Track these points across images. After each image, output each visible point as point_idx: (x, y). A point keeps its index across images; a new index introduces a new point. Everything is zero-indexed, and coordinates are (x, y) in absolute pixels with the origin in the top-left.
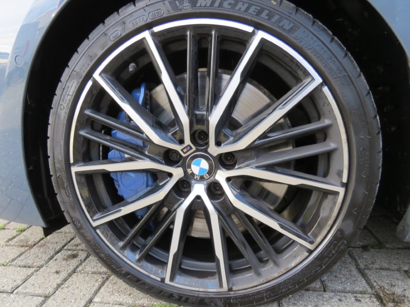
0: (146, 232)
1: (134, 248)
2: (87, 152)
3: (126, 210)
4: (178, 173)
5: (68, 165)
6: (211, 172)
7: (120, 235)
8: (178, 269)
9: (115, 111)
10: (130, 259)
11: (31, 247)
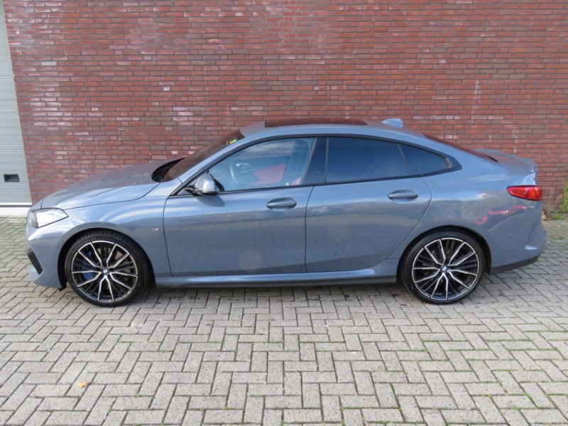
0: (92, 288)
1: (89, 293)
2: (75, 269)
3: (87, 282)
4: (100, 273)
5: (71, 272)
6: (108, 272)
7: (85, 289)
8: (101, 297)
9: (83, 258)
10: (88, 296)
11: (50, 297)
